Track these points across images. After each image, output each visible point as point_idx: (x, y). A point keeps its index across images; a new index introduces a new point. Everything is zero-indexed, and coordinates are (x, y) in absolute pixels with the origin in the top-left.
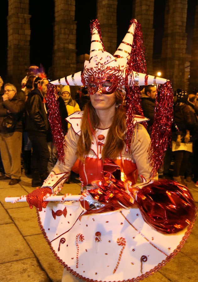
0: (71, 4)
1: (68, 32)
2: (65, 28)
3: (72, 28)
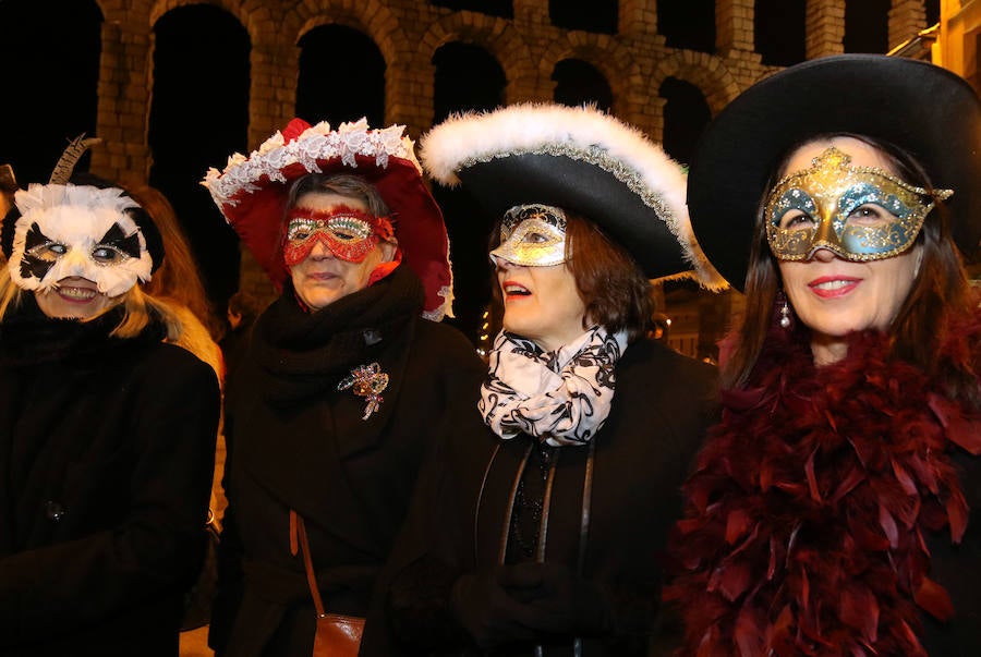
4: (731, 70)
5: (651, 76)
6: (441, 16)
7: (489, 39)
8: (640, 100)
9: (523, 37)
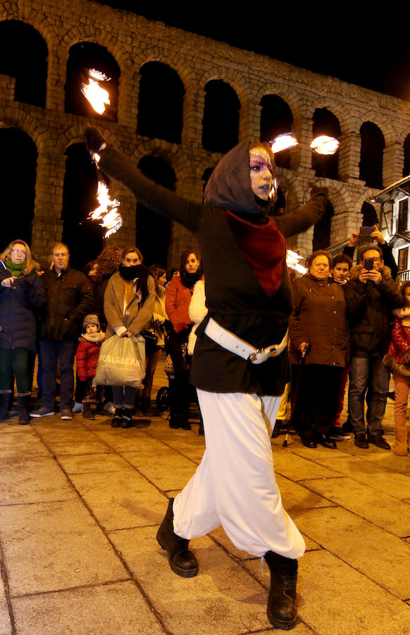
0: (55, 193)
1: (48, 237)
2: (42, 231)
3: (55, 230)
4: (298, 178)
6: (144, 141)
7: (169, 155)
9: (187, 154)
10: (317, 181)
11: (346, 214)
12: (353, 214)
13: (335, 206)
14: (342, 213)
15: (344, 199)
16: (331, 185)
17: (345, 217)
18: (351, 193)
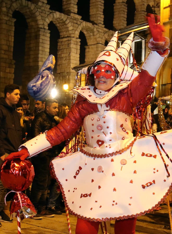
4: (39, 10)
5: (9, 8)
8: (6, 18)
10: (51, 13)
11: (69, 39)
12: (74, 39)
13: (61, 32)
14: (66, 37)
15: (68, 28)
16: (60, 17)
17: (68, 40)
18: (72, 23)
